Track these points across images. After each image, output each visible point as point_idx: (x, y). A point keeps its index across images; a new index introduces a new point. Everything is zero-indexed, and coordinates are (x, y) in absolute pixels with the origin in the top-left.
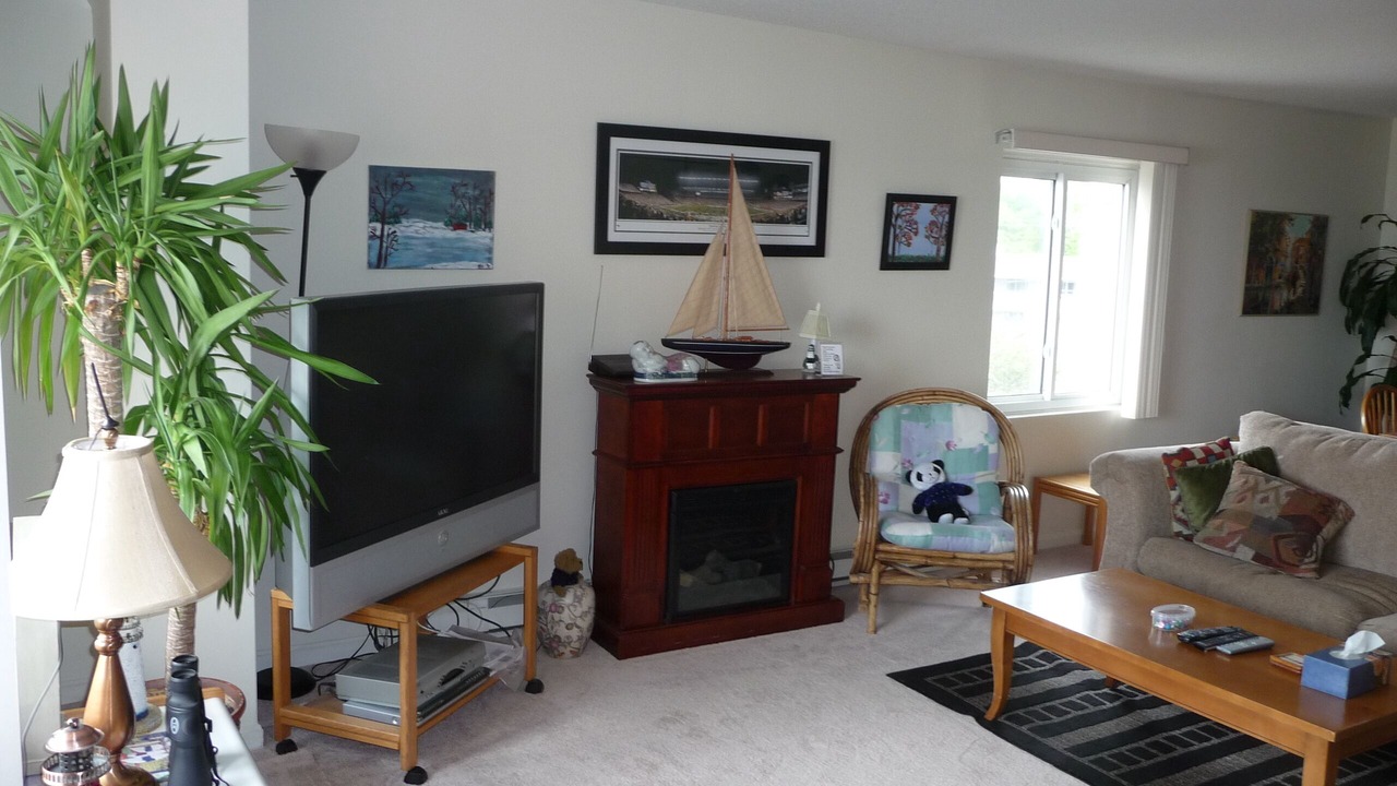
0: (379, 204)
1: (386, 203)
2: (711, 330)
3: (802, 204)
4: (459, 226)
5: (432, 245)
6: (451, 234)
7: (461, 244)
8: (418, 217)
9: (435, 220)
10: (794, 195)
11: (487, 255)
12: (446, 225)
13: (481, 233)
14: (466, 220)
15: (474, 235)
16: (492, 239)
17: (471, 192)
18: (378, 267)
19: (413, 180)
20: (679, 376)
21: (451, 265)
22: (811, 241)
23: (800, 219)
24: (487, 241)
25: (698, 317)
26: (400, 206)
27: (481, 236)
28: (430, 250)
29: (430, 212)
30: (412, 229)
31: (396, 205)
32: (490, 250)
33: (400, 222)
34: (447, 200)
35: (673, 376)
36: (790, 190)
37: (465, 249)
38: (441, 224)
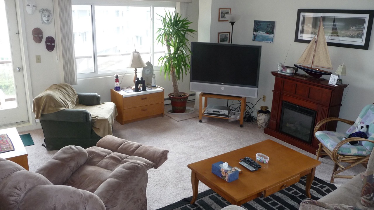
0: (255, 28)
1: (256, 28)
2: (309, 64)
3: (361, 31)
4: (268, 33)
5: (263, 37)
6: (266, 35)
7: (267, 37)
8: (260, 31)
9: (264, 32)
10: (358, 29)
11: (272, 40)
12: (265, 33)
13: (271, 35)
14: (269, 32)
15: (270, 35)
16: (273, 36)
17: (270, 26)
18: (254, 40)
19: (261, 23)
20: (285, 73)
21: (266, 41)
22: (363, 44)
23: (359, 36)
24: (272, 37)
25: (304, 61)
26: (258, 29)
27: (271, 36)
28: (262, 38)
29: (263, 30)
30: (260, 33)
31: (258, 28)
32: (273, 39)
33: (258, 32)
34: (266, 27)
35: (283, 72)
36: (356, 27)
37: (268, 38)
38: (264, 33)
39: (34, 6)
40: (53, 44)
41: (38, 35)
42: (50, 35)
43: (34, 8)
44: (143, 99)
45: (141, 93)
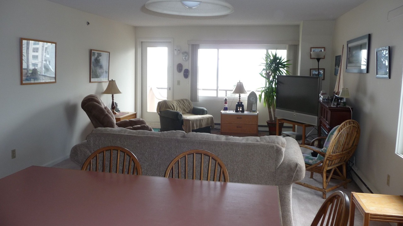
39: (179, 50)
40: (187, 74)
41: (180, 67)
42: (186, 68)
43: (179, 51)
44: (238, 118)
45: (240, 113)
